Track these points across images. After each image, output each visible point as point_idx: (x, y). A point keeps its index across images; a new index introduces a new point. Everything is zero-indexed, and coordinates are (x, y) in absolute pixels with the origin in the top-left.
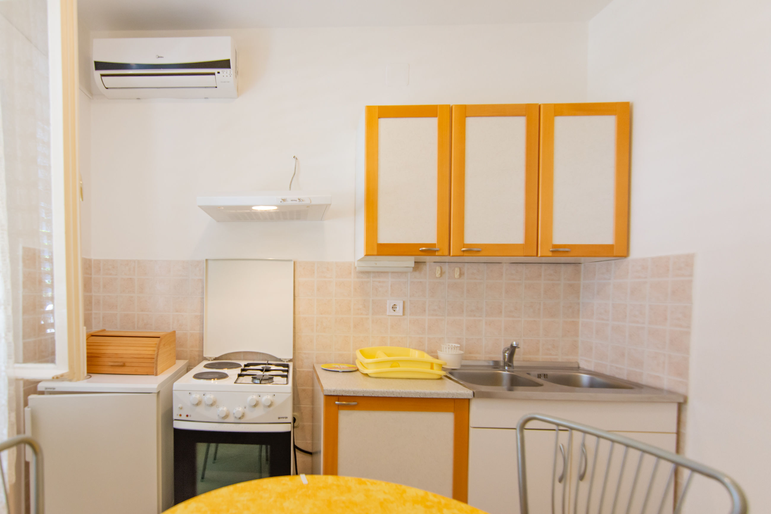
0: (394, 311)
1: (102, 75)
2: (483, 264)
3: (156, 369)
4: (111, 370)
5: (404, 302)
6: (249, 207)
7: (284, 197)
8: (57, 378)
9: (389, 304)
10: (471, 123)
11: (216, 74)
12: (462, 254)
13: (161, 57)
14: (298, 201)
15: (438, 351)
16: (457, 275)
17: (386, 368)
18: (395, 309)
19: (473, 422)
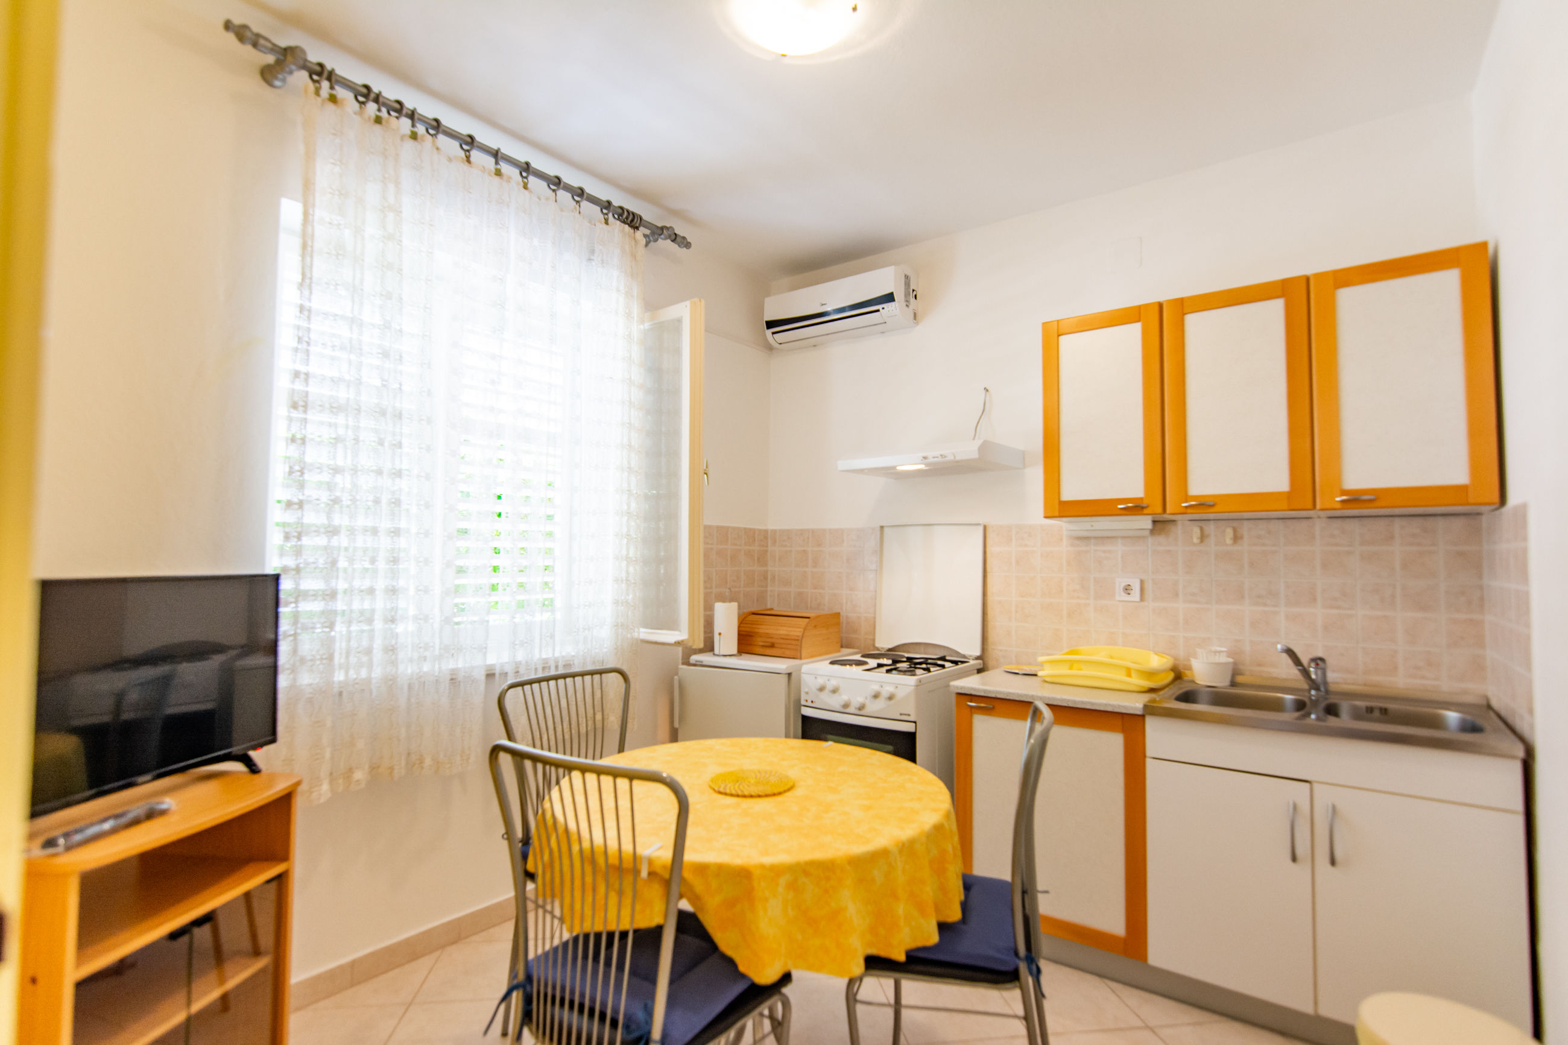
0: (1129, 594)
1: (773, 333)
2: (1276, 521)
3: (801, 652)
4: (761, 651)
5: (1142, 582)
6: (894, 468)
7: (925, 454)
8: (679, 643)
9: (1121, 582)
10: (1193, 321)
11: (881, 310)
12: (1184, 510)
13: (825, 304)
14: (940, 457)
15: (1192, 659)
16: (1229, 541)
17: (1063, 670)
18: (1129, 592)
19: (1150, 751)
